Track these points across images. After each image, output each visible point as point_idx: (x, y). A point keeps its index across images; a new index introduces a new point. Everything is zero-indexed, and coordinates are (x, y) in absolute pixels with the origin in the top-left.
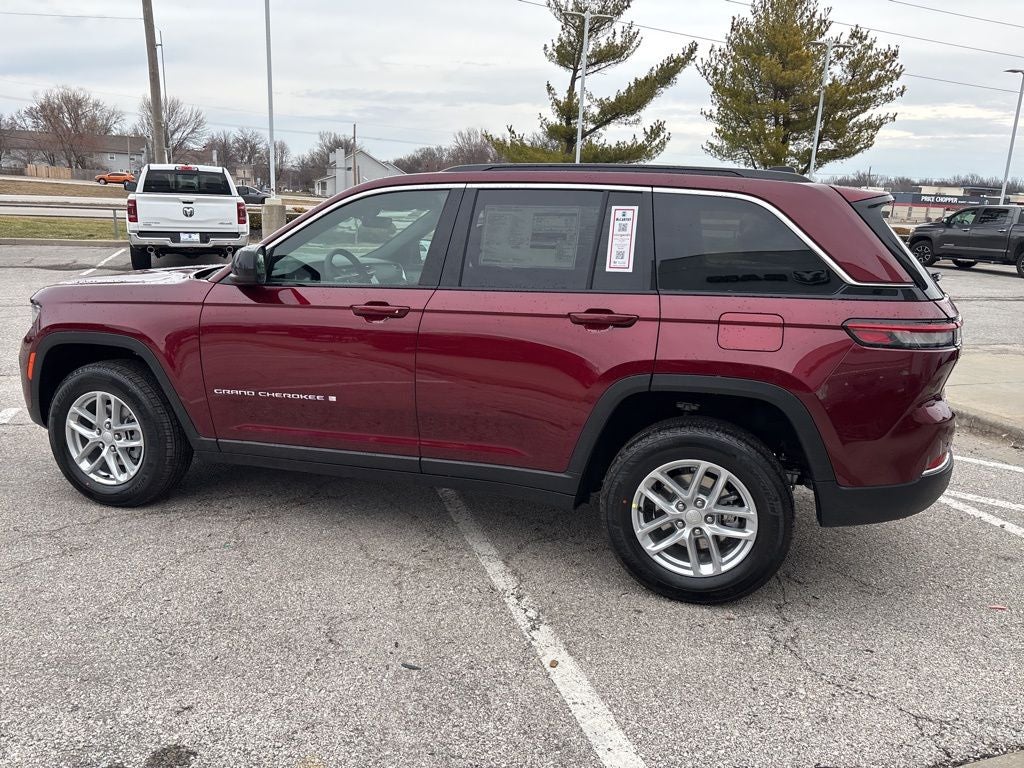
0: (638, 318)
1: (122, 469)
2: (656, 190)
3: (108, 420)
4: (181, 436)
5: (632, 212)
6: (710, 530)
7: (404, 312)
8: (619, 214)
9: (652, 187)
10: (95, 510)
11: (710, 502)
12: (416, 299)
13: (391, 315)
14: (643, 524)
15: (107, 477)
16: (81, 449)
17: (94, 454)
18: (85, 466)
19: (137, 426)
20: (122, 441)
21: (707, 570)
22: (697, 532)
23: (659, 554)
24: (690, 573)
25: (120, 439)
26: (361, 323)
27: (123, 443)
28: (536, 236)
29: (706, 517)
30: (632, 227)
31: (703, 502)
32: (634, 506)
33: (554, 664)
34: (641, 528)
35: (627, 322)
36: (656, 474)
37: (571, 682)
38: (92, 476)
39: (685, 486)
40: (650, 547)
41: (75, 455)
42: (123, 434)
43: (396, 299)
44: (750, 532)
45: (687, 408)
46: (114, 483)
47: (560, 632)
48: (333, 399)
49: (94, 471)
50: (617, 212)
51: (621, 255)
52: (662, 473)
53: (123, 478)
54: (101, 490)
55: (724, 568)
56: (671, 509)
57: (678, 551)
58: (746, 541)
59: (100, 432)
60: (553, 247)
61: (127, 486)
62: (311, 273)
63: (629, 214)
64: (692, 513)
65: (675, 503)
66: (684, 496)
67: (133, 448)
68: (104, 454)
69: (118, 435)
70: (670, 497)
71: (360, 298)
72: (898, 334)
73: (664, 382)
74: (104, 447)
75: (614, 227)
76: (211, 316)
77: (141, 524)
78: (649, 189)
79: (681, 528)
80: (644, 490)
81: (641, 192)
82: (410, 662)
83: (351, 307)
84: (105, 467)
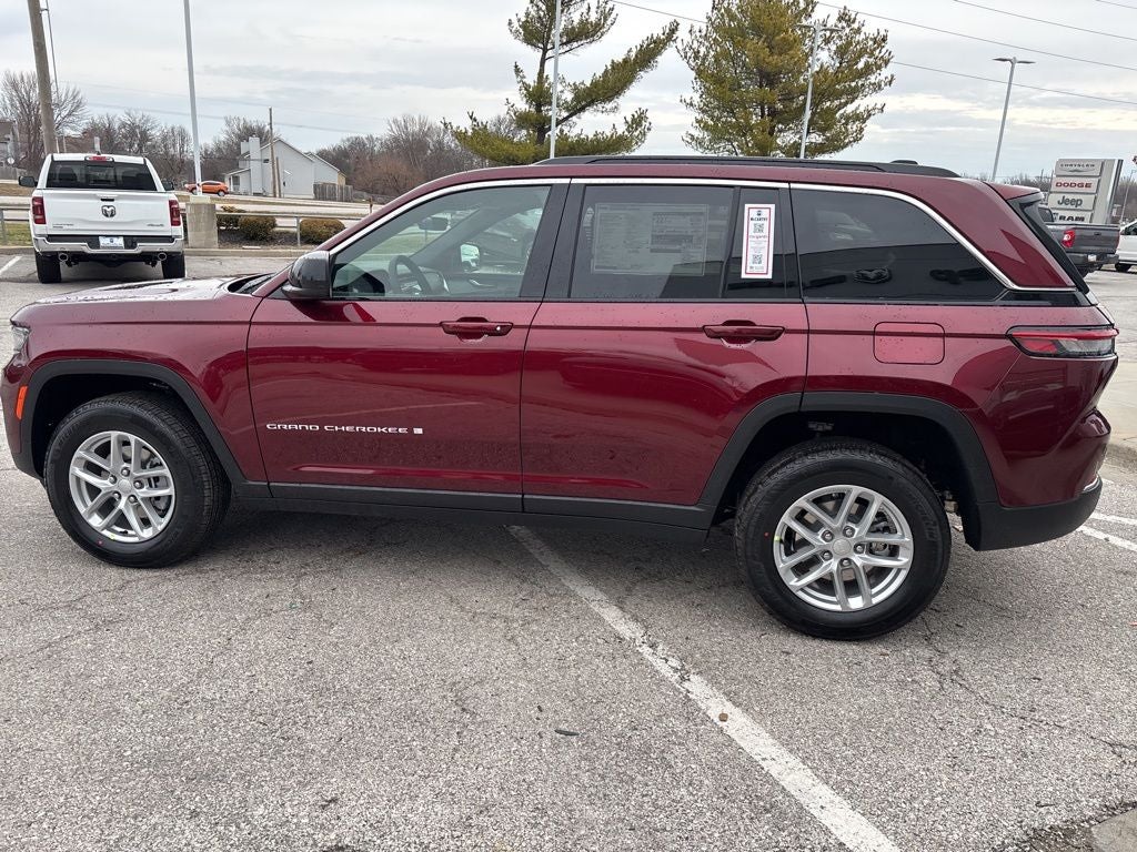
0: (784, 330)
1: (146, 522)
2: (793, 185)
3: (125, 465)
4: (223, 481)
5: (768, 211)
6: (859, 560)
7: (507, 329)
8: (754, 213)
9: (789, 182)
10: (113, 575)
11: (860, 531)
12: (520, 313)
13: (492, 332)
14: (784, 557)
15: (125, 534)
16: (90, 503)
17: (107, 507)
18: (96, 521)
19: (166, 471)
20: (144, 489)
21: (856, 603)
22: (845, 562)
23: (802, 590)
24: (838, 608)
25: (142, 487)
26: (453, 343)
27: (145, 492)
28: (657, 238)
29: (856, 547)
30: (769, 227)
31: (853, 530)
32: (776, 538)
33: (723, 718)
34: (783, 563)
35: (772, 335)
36: (802, 502)
37: (750, 736)
38: (106, 533)
39: (833, 514)
40: (793, 582)
41: (82, 509)
42: (145, 482)
43: (495, 314)
44: (904, 559)
45: (820, 429)
46: (136, 539)
47: (713, 681)
48: (419, 431)
49: (108, 527)
50: (750, 210)
51: (757, 259)
52: (808, 501)
53: (148, 533)
54: (118, 548)
55: (875, 601)
56: (817, 540)
57: (825, 585)
58: (899, 570)
59: (116, 479)
60: (679, 251)
61: (154, 542)
62: (373, 284)
63: (765, 213)
64: (839, 543)
65: (820, 533)
66: (833, 525)
67: (158, 498)
68: (121, 505)
69: (139, 483)
70: (814, 527)
71: (452, 313)
72: (1063, 342)
73: (816, 400)
74: (120, 498)
75: (749, 228)
76: (261, 338)
77: (177, 588)
78: (786, 185)
79: (827, 560)
80: (787, 519)
81: (777, 189)
82: (563, 727)
83: (441, 324)
84: (122, 521)
